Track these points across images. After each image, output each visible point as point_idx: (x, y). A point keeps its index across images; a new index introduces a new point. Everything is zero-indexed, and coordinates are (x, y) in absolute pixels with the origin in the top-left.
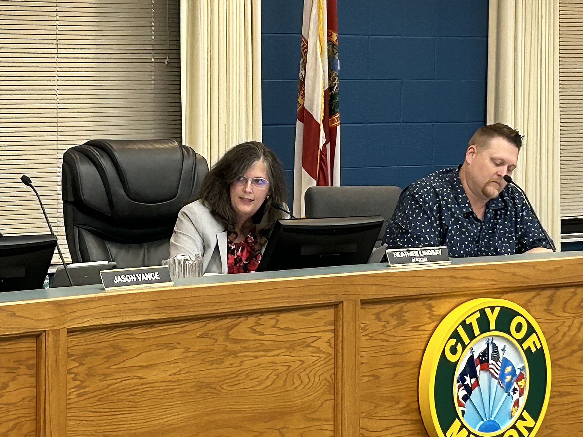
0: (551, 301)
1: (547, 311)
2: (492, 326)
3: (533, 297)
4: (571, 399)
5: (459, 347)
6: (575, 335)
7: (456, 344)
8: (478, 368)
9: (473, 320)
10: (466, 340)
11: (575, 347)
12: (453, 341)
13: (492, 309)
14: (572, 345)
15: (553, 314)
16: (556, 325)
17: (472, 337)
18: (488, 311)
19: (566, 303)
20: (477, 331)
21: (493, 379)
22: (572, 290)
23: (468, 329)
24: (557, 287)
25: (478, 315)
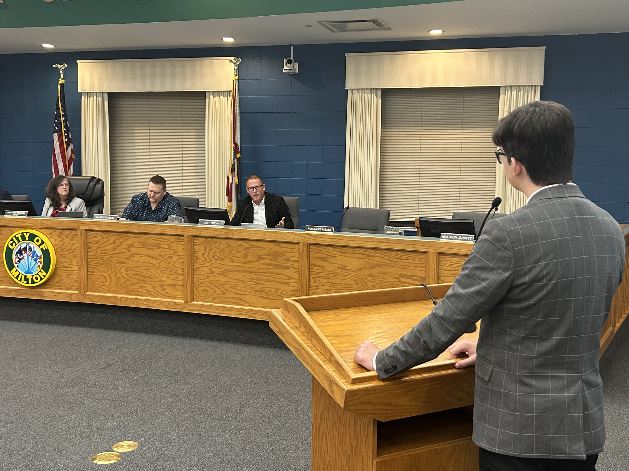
0: (61, 233)
1: (59, 237)
2: (27, 239)
3: (53, 232)
4: (69, 269)
5: (14, 244)
6: (71, 247)
7: (13, 243)
8: (23, 252)
9: (19, 236)
10: (17, 242)
11: (71, 251)
12: (11, 242)
13: (27, 233)
14: (70, 251)
15: (61, 238)
16: (63, 242)
17: (19, 242)
18: (25, 234)
19: (67, 235)
20: (21, 240)
21: (30, 257)
22: (70, 231)
23: (17, 239)
24: (63, 229)
25: (21, 234)
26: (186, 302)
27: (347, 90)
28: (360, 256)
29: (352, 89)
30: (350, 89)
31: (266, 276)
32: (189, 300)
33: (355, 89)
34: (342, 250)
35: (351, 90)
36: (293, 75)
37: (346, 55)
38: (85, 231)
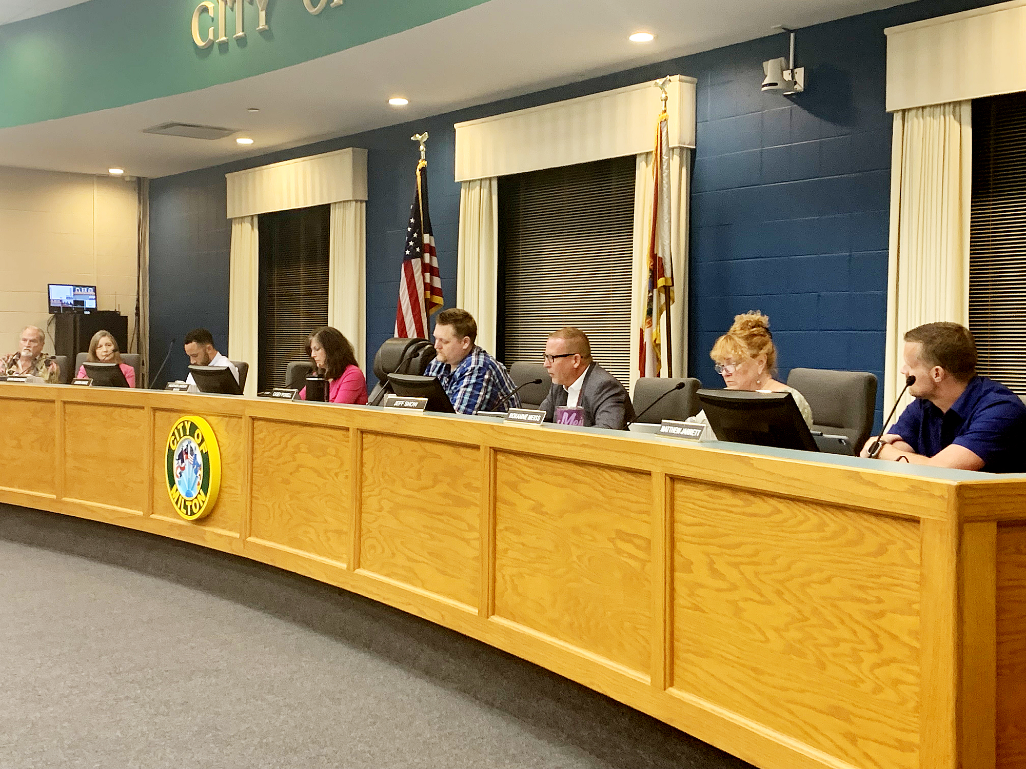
0: (228, 424)
2: (188, 433)
4: (233, 491)
5: (176, 442)
7: (174, 440)
8: (184, 457)
9: (180, 427)
10: (178, 439)
12: (173, 438)
13: (188, 422)
14: (236, 456)
15: (228, 433)
17: (180, 437)
18: (186, 423)
19: (234, 428)
20: (182, 434)
21: (191, 465)
22: (236, 420)
23: (179, 432)
25: (182, 424)
26: (348, 568)
27: (891, 115)
28: (561, 480)
29: (904, 111)
30: (897, 111)
31: (442, 521)
32: (352, 568)
33: (909, 110)
34: (537, 463)
35: (900, 113)
36: (794, 97)
37: (887, 31)
38: (251, 420)
